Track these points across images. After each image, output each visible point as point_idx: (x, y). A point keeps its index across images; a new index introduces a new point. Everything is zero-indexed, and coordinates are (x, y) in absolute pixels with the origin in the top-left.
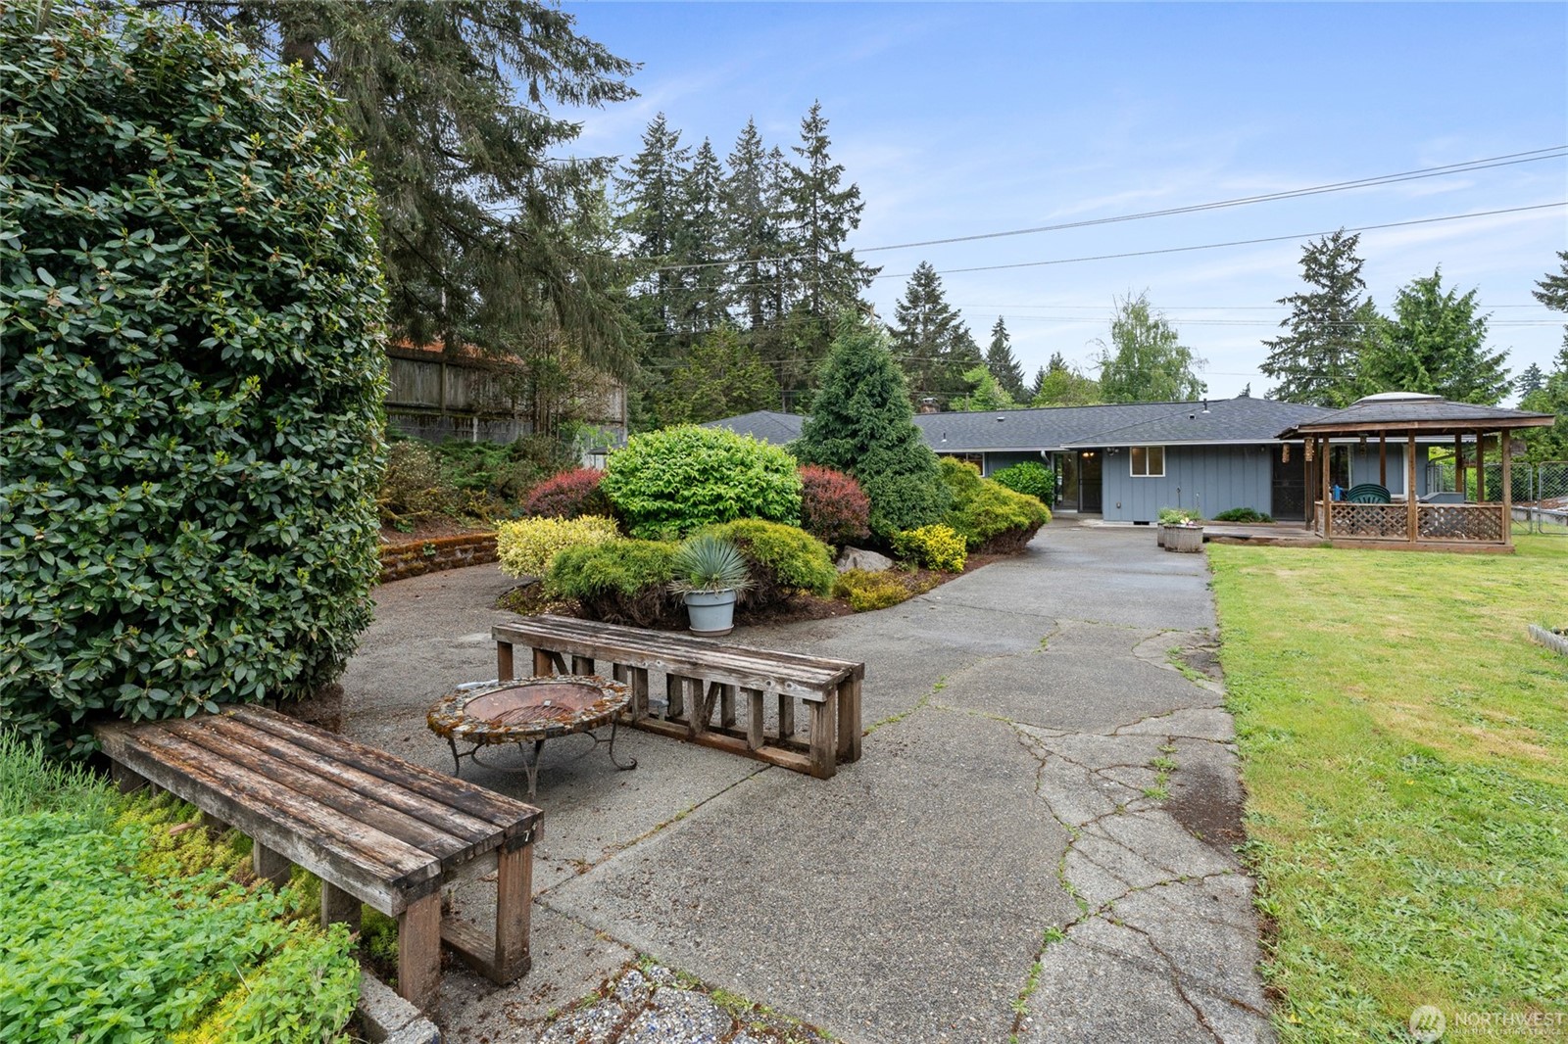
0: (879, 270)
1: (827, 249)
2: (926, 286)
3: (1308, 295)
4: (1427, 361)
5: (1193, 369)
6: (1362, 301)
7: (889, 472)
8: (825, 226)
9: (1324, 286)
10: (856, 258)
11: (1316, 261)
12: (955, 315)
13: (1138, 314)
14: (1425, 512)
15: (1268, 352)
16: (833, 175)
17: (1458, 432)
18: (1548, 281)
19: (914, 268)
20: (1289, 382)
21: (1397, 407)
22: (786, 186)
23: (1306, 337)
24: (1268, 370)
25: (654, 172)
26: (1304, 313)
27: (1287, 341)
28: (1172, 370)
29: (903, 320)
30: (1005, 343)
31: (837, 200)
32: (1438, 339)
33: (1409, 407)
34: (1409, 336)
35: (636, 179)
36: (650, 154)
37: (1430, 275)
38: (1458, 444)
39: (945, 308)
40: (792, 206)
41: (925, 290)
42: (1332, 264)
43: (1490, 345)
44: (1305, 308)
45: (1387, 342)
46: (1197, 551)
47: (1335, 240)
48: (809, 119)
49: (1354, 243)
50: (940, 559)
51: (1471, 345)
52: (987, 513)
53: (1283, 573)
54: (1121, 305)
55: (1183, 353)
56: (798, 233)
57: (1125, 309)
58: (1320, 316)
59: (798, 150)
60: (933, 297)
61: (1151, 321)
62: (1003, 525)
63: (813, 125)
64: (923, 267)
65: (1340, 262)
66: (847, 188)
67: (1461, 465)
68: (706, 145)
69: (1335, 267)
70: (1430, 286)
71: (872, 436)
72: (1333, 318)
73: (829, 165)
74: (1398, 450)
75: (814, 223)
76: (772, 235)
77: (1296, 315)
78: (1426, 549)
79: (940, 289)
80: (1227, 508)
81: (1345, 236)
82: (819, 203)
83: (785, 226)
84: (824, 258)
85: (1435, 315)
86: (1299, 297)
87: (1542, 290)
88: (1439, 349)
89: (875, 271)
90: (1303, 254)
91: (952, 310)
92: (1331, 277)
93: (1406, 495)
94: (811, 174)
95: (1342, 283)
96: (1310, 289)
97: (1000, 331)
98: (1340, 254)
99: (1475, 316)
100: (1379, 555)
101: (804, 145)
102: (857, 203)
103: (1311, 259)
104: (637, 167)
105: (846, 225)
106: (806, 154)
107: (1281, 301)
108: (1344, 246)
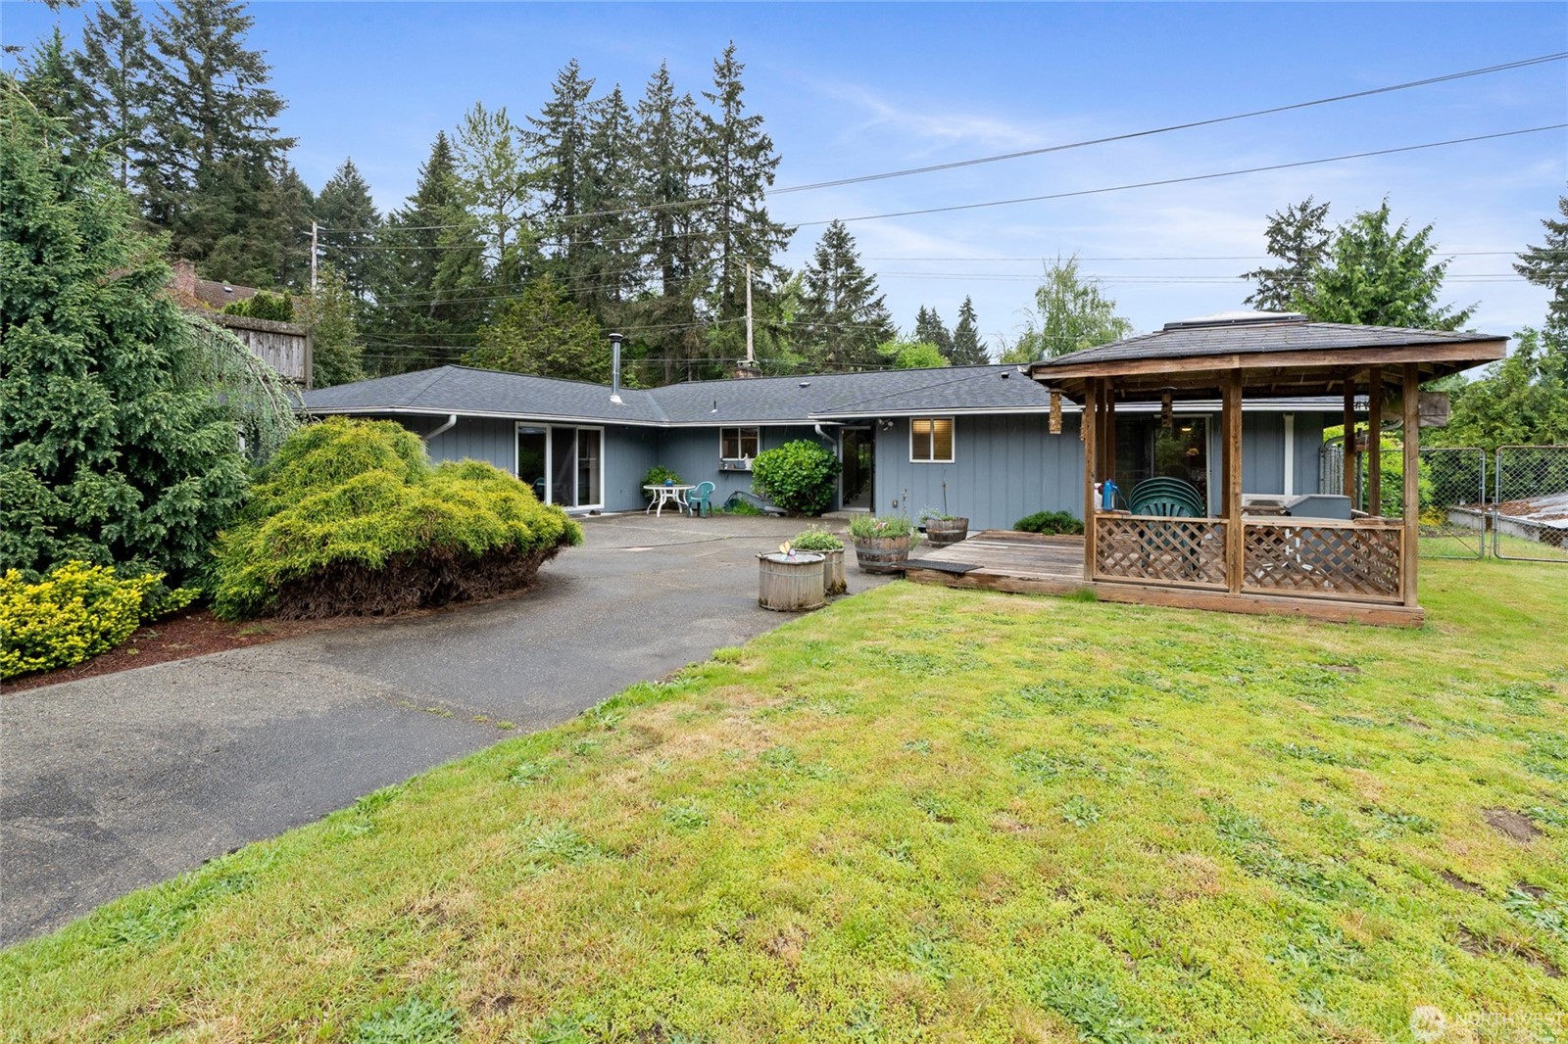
0: (794, 230)
1: (740, 208)
2: (838, 247)
3: (1273, 269)
4: (1368, 317)
8: (739, 181)
9: (1290, 260)
10: (771, 217)
11: (1281, 232)
12: (870, 280)
16: (747, 126)
18: (1530, 253)
19: (826, 227)
22: (697, 137)
25: (566, 124)
26: (1269, 289)
29: (813, 286)
30: (972, 324)
31: (751, 153)
32: (1382, 289)
34: (1346, 285)
35: (545, 131)
36: (562, 104)
39: (860, 272)
40: (704, 160)
41: (837, 250)
42: (1299, 235)
44: (1270, 283)
45: (1320, 293)
47: (1303, 209)
48: (722, 63)
49: (1323, 214)
51: (1424, 298)
56: (710, 190)
57: (1050, 274)
58: (1285, 293)
59: (709, 96)
61: (1079, 287)
63: (726, 70)
64: (835, 226)
65: (1307, 233)
66: (762, 140)
67: (1351, 448)
68: (617, 93)
69: (1302, 239)
73: (745, 115)
75: (726, 178)
76: (679, 191)
77: (1261, 292)
79: (854, 251)
81: (1313, 206)
82: (732, 156)
83: (699, 181)
84: (739, 217)
86: (1264, 272)
87: (1524, 263)
88: (1383, 303)
89: (790, 232)
90: (1268, 225)
91: (867, 274)
92: (1299, 251)
94: (724, 124)
95: (1309, 257)
96: (1275, 263)
97: (967, 312)
98: (1308, 225)
99: (1431, 262)
101: (717, 91)
102: (772, 156)
103: (1276, 230)
104: (547, 119)
105: (761, 181)
106: (718, 101)
107: (1243, 276)
108: (1312, 216)
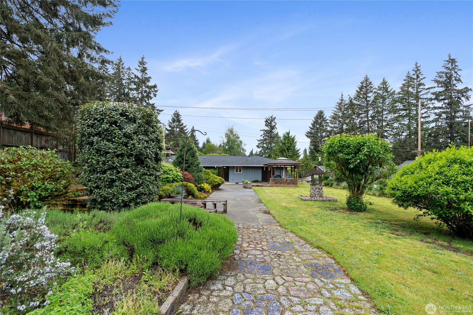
0: (163, 110)
1: (146, 102)
2: (177, 117)
3: (266, 130)
4: (288, 149)
5: (243, 146)
6: (276, 132)
7: (195, 172)
8: (145, 94)
9: (269, 128)
10: (155, 105)
11: (267, 122)
12: (185, 127)
13: (231, 131)
14: (287, 180)
15: (258, 142)
16: (148, 79)
17: (291, 166)
19: (174, 112)
20: (262, 150)
21: (283, 161)
22: (132, 80)
23: (265, 140)
24: (258, 147)
26: (265, 134)
27: (262, 140)
28: (239, 146)
29: (170, 126)
30: (194, 134)
31: (150, 88)
32: (289, 145)
33: (284, 161)
34: (284, 144)
37: (288, 132)
38: (291, 167)
39: (182, 124)
40: (135, 87)
41: (177, 118)
42: (271, 123)
43: (298, 147)
44: (265, 132)
45: (281, 144)
46: (251, 188)
47: (271, 118)
48: (141, 60)
49: (275, 119)
50: (207, 190)
51: (294, 147)
52: (213, 181)
53: (266, 191)
54: (227, 129)
55: (241, 142)
56: (136, 95)
57: (228, 130)
58: (268, 135)
59: (137, 69)
60: (179, 121)
61: (234, 134)
62: (217, 183)
63: (142, 63)
64: (176, 112)
65: (272, 123)
66: (153, 85)
67: (292, 171)
70: (288, 134)
71: (191, 164)
72: (271, 135)
73: (147, 76)
74: (282, 168)
75: (142, 93)
76: (127, 95)
77: (263, 134)
78: (286, 187)
79: (181, 119)
80: (254, 180)
81: (273, 117)
82: (144, 87)
83: (132, 92)
85: (289, 140)
86: (264, 130)
88: (289, 147)
89: (161, 111)
91: (184, 125)
92: (270, 126)
93: (284, 177)
94: (141, 78)
95: (273, 128)
96: (266, 128)
98: (272, 121)
99: (295, 141)
100: (279, 188)
101: (139, 68)
102: (156, 89)
103: (266, 121)
105: (152, 95)
106: (139, 71)
108: (273, 119)
